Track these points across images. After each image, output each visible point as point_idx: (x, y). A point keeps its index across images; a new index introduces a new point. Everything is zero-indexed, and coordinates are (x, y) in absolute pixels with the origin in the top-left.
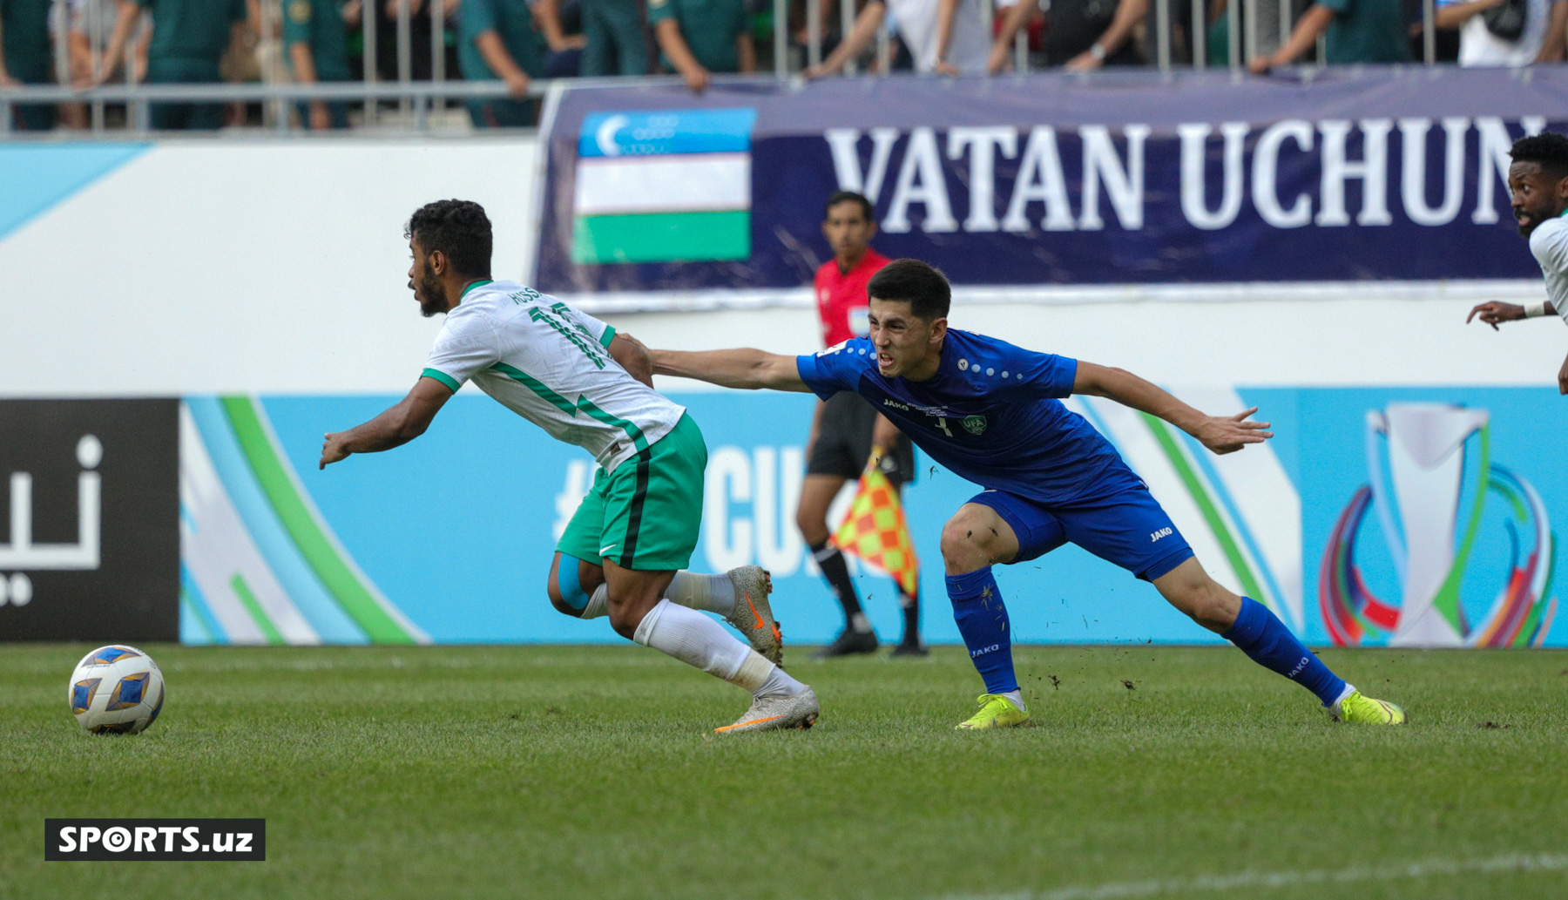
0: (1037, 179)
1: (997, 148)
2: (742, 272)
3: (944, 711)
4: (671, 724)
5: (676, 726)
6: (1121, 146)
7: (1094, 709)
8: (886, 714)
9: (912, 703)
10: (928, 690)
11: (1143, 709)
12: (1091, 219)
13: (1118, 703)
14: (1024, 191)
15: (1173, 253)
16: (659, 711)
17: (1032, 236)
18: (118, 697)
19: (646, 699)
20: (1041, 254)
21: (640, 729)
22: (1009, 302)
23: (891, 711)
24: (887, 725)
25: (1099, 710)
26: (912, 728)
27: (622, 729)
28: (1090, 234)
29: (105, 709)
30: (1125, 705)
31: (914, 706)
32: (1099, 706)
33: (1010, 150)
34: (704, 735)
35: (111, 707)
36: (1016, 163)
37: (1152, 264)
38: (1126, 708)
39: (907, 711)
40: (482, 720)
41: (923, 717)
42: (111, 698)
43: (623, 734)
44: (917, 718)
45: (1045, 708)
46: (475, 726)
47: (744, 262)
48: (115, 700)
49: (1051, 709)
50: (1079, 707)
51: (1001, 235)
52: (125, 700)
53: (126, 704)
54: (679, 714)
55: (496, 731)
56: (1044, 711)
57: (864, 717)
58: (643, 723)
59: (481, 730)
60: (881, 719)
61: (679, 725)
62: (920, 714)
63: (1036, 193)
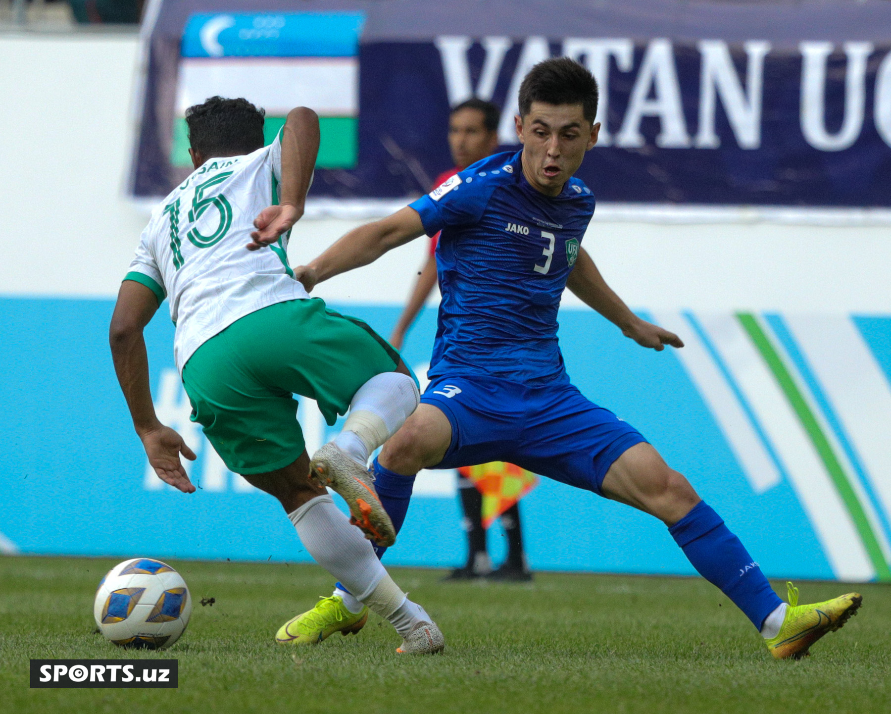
0: (652, 94)
1: (612, 60)
2: (348, 180)
3: (542, 640)
4: (260, 644)
5: (265, 646)
6: (740, 63)
7: (697, 642)
8: (482, 641)
9: (509, 631)
10: (525, 617)
11: (746, 645)
12: (707, 137)
13: (721, 636)
14: (639, 106)
15: (790, 174)
16: (248, 631)
17: (646, 152)
18: (160, 608)
19: (235, 617)
20: (656, 172)
21: (228, 649)
22: (621, 220)
23: (488, 638)
24: (482, 651)
25: (702, 644)
26: (509, 656)
27: (209, 648)
28: (706, 152)
29: (145, 620)
30: (728, 640)
31: (511, 633)
32: (703, 640)
33: (625, 61)
34: (294, 656)
35: (152, 618)
36: (632, 76)
37: (769, 185)
38: (730, 643)
39: (504, 638)
40: (66, 634)
41: (520, 645)
42: (154, 609)
43: (211, 653)
44: (514, 645)
45: (646, 640)
46: (59, 640)
47: (349, 171)
48: (157, 611)
49: (652, 641)
50: (681, 639)
51: (615, 151)
52: (167, 612)
53: (166, 617)
54: (268, 634)
55: (80, 646)
56: (644, 643)
57: (459, 643)
58: (232, 643)
59: (65, 644)
60: (476, 646)
61: (268, 646)
62: (516, 642)
63: (651, 108)
